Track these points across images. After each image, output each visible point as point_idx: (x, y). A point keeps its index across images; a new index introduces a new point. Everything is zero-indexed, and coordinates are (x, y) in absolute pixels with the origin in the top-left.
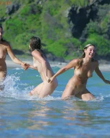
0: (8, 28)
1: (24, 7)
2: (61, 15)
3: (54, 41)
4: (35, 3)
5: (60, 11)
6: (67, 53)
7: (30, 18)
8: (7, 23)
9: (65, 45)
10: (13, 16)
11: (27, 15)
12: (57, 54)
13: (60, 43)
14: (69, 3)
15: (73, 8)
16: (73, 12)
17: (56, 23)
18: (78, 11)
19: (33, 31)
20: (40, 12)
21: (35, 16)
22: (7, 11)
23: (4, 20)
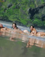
0: (8, 12)
2: (26, 10)
3: (23, 19)
4: (18, 5)
5: (26, 9)
6: (27, 24)
7: (15, 10)
8: (7, 11)
9: (27, 21)
10: (10, 8)
11: (14, 9)
12: (24, 24)
13: (25, 20)
14: (29, 7)
16: (30, 10)
17: (25, 13)
18: (32, 10)
19: (16, 15)
20: (19, 8)
21: (17, 9)
22: (8, 6)
23: (6, 9)
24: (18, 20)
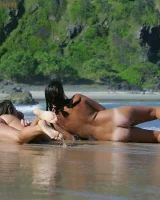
0: (72, 54)
1: (88, 29)
2: (131, 36)
3: (127, 67)
4: (100, 23)
5: (130, 32)
6: (143, 80)
7: (96, 41)
8: (70, 49)
9: (140, 70)
10: (76, 40)
12: (132, 81)
13: (135, 69)
14: (140, 22)
15: (145, 28)
16: (144, 32)
17: (128, 46)
18: (150, 31)
19: (102, 57)
20: (107, 34)
21: (101, 39)
22: (68, 34)
23: (66, 45)
24: (111, 74)
